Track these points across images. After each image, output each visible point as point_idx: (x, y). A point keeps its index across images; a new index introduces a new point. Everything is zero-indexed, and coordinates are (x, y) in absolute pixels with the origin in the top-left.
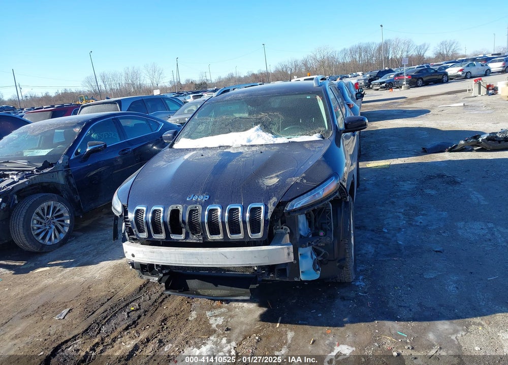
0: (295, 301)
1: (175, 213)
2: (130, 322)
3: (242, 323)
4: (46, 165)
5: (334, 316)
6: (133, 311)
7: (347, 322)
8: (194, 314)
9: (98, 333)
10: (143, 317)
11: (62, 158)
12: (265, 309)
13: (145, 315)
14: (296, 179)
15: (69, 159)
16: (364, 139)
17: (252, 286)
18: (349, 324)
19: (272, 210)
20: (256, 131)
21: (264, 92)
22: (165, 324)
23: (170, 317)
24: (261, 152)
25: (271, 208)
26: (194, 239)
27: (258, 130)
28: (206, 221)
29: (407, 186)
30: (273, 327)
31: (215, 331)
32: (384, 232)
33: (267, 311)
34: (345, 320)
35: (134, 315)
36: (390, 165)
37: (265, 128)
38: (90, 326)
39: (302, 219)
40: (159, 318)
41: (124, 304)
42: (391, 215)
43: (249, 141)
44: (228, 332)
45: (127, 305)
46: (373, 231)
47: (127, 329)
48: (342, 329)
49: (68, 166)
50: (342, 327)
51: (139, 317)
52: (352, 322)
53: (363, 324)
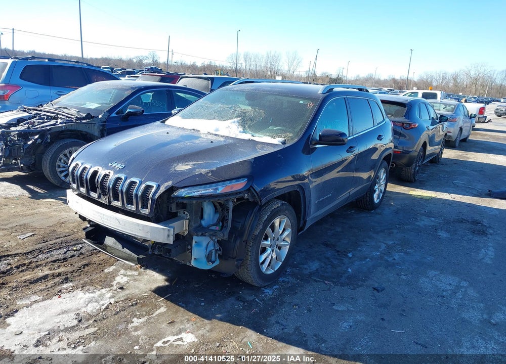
0: (197, 286)
1: (95, 173)
2: (61, 257)
3: (138, 288)
4: (89, 116)
5: (213, 310)
6: (73, 250)
7: (216, 318)
8: (111, 269)
9: (34, 257)
10: (75, 257)
11: (103, 114)
12: (167, 284)
13: (78, 256)
14: (203, 171)
15: (109, 116)
16: (441, 166)
17: (141, 256)
18: (217, 320)
19: (162, 192)
20: (231, 123)
21: (269, 89)
22: (84, 268)
23: (93, 264)
24: (212, 142)
25: (162, 189)
26: (104, 200)
27: (234, 122)
28: (111, 186)
29: (424, 222)
30: (156, 299)
31: (112, 286)
32: (348, 256)
33: (167, 286)
34: (219, 316)
35: (70, 254)
36: (432, 198)
37: (242, 123)
38: (33, 251)
39: (208, 210)
40: (85, 262)
41: (73, 243)
42: (373, 244)
43: (217, 130)
44: (120, 290)
45: (75, 245)
46: (338, 251)
47: (55, 261)
48: (206, 321)
49: (105, 122)
50: (208, 320)
51: (73, 256)
52: (221, 320)
53: (227, 324)
